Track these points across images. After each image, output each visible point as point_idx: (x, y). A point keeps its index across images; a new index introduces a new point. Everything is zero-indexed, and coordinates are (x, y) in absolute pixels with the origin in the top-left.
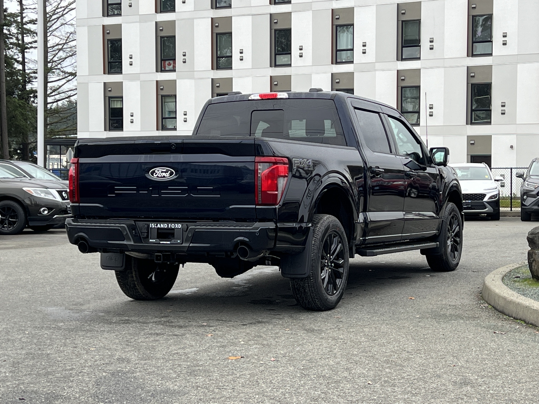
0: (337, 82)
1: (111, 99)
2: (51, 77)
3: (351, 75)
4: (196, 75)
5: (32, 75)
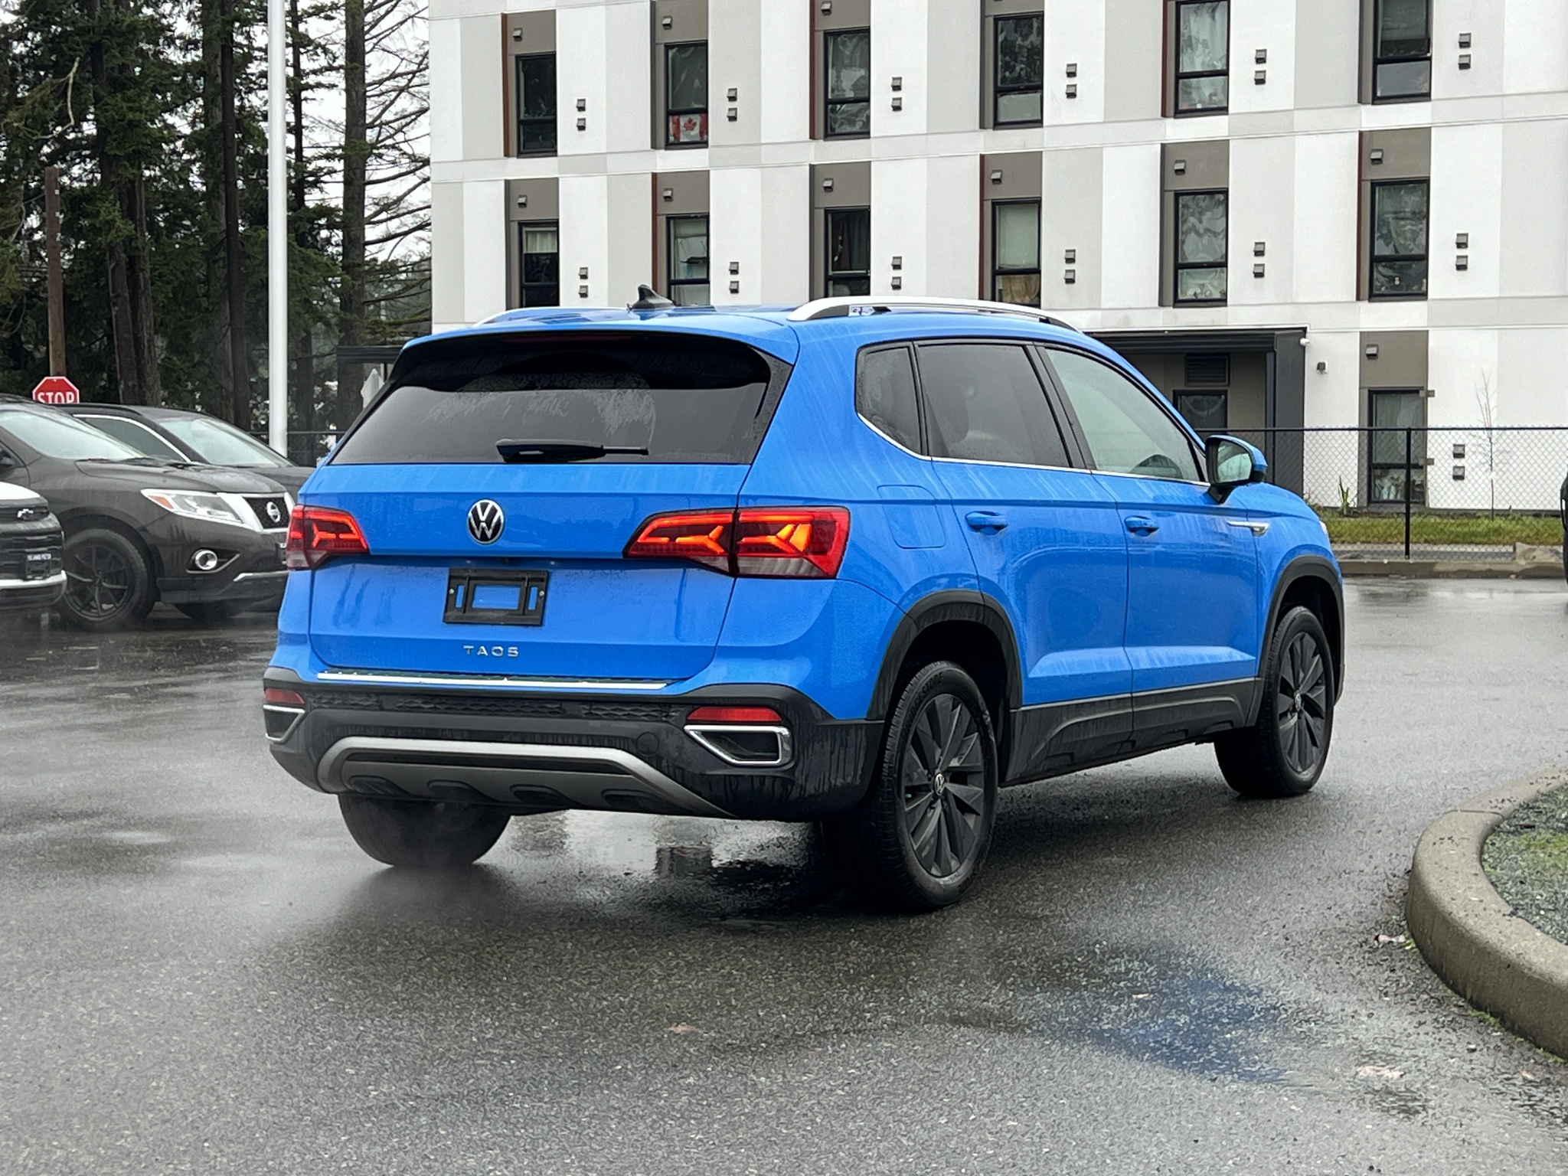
0: (1177, 171)
1: (525, 229)
2: (375, 169)
3: (1221, 148)
4: (766, 155)
5: (322, 163)
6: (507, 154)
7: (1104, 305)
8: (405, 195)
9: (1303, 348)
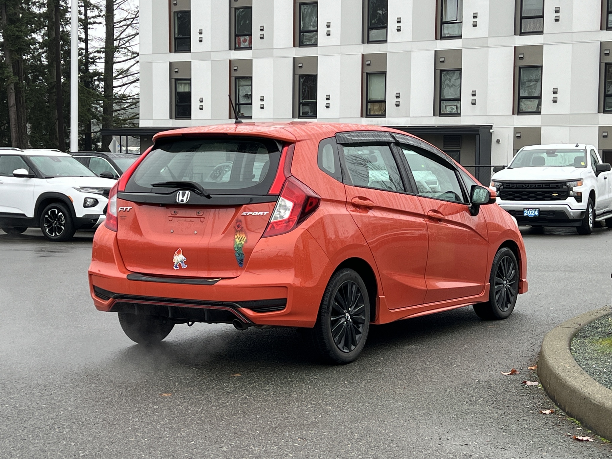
0: (441, 61)
1: (178, 82)
2: (118, 57)
3: (459, 52)
4: (276, 53)
5: (96, 54)
6: (170, 51)
7: (411, 115)
8: (130, 68)
9: (491, 133)
